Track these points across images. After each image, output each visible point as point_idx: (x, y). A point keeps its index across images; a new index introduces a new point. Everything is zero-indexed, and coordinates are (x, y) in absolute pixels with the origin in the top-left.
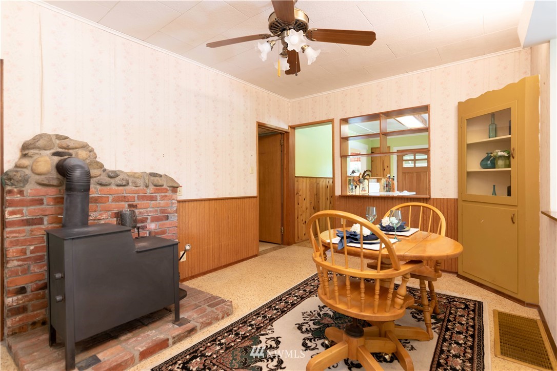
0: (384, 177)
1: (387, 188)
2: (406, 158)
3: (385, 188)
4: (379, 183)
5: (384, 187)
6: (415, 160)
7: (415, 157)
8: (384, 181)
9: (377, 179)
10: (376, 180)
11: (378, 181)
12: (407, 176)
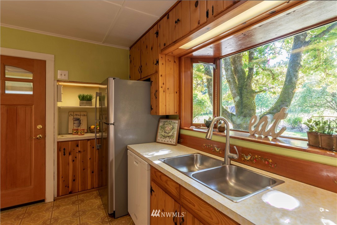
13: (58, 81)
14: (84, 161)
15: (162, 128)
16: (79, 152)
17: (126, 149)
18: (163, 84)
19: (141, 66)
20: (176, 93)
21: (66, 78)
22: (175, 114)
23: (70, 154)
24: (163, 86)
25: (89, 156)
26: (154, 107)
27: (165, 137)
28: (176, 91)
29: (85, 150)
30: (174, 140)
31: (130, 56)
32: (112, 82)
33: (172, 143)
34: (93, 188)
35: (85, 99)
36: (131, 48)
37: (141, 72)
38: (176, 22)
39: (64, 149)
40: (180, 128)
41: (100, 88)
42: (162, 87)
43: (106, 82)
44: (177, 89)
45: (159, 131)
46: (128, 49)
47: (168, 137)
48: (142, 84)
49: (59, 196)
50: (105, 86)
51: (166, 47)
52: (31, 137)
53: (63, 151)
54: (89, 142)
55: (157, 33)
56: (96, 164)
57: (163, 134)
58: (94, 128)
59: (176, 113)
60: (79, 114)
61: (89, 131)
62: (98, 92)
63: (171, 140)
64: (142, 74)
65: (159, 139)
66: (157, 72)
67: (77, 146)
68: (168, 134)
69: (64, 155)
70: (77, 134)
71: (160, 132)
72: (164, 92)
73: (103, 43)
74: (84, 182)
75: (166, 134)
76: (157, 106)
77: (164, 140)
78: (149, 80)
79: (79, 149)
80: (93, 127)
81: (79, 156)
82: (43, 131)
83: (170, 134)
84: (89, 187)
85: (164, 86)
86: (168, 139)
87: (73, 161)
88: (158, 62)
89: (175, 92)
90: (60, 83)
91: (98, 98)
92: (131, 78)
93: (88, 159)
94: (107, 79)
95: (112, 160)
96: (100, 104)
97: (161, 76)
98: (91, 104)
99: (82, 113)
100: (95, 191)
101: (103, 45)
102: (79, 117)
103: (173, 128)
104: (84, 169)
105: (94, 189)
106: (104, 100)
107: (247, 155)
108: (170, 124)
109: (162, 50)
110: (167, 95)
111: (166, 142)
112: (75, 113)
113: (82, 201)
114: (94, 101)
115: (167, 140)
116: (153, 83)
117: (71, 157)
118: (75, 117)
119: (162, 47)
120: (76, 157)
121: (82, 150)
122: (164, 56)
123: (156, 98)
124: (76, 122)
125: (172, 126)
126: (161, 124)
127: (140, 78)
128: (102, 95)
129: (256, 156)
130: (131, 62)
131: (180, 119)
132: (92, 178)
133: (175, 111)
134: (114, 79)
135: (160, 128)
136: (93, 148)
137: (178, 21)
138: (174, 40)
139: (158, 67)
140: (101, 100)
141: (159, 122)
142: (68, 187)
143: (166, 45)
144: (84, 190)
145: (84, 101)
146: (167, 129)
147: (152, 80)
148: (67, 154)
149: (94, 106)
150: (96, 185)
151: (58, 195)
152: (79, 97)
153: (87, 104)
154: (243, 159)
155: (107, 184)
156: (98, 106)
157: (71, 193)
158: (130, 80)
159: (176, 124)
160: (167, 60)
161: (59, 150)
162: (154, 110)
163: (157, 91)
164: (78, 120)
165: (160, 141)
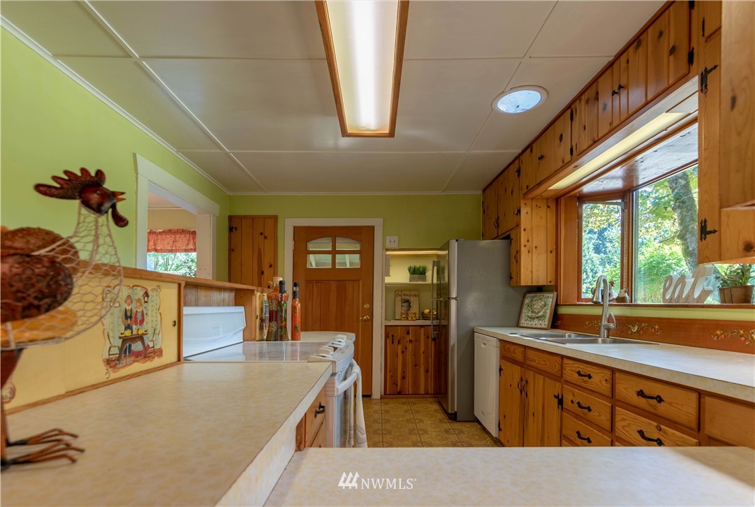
0: (260, 285)
1: (274, 324)
2: (311, 246)
3: (266, 324)
4: (241, 309)
5: (262, 320)
6: (334, 252)
7: (334, 246)
8: (260, 299)
9: (237, 291)
10: (233, 295)
11: (241, 298)
12: (315, 289)
13: (387, 250)
14: (416, 355)
15: (528, 306)
16: (411, 341)
17: (473, 332)
18: (528, 241)
19: (498, 218)
20: (551, 252)
21: (396, 246)
22: (549, 284)
23: (399, 343)
24: (526, 243)
25: (422, 349)
26: (514, 275)
27: (532, 318)
28: (549, 249)
29: (417, 340)
30: (545, 323)
31: (483, 202)
32: (454, 245)
33: (543, 326)
34: (427, 394)
35: (417, 272)
36: (484, 191)
37: (498, 226)
38: (539, 159)
39: (393, 336)
40: (557, 305)
41: (438, 256)
42: (525, 246)
43: (446, 247)
44: (552, 246)
45: (524, 310)
46: (480, 192)
47: (537, 318)
48: (499, 243)
49: (386, 395)
50: (445, 253)
51: (529, 190)
52: (358, 318)
53: (391, 337)
54: (422, 329)
55: (519, 171)
56: (431, 360)
57: (529, 315)
58: (429, 312)
59: (550, 282)
60: (409, 294)
61: (421, 317)
62: (436, 260)
63: (540, 322)
64: (499, 229)
65: (523, 322)
66: (518, 225)
67: (408, 333)
68: (537, 313)
69: (393, 343)
70: (407, 319)
71: (526, 312)
72: (529, 252)
73: (443, 192)
74: (416, 383)
75: (534, 315)
76: (519, 273)
77: (530, 323)
78: (508, 238)
79: (410, 337)
80: (427, 311)
81: (410, 346)
82: (371, 312)
83: (540, 314)
84: (422, 391)
85: (528, 244)
86: (536, 321)
87: (403, 352)
88: (519, 211)
89: (549, 252)
90: (388, 253)
91: (435, 268)
92: (484, 237)
93: (422, 352)
94: (448, 243)
95: (454, 345)
96: (438, 278)
97: (525, 230)
98: (424, 279)
99: (412, 293)
100: (430, 397)
101: (443, 194)
102: (408, 298)
103: (545, 305)
104: (416, 365)
105: (428, 396)
106: (443, 273)
107: (633, 326)
108: (541, 299)
109: (525, 194)
110: (534, 256)
111: (534, 326)
112: (403, 293)
113: (415, 403)
114: (429, 274)
115: (536, 323)
116: (513, 242)
117: (400, 347)
118: (403, 297)
119: (525, 190)
120: (406, 348)
121: (413, 340)
122: (530, 201)
123: (517, 261)
124: (405, 304)
125: (543, 303)
126: (527, 301)
127: (496, 235)
128: (442, 264)
129: (643, 325)
130: (484, 212)
131: (557, 291)
132: (426, 379)
133: (549, 280)
134: (457, 240)
135: (525, 306)
136: (428, 337)
137: (541, 158)
138: (538, 182)
139: (520, 218)
140: (440, 272)
141: (524, 297)
142: (397, 385)
143: (529, 188)
144: (416, 394)
145: (416, 276)
146: (535, 306)
147: (512, 237)
148: (396, 342)
149: (430, 282)
150: (431, 390)
151: (385, 393)
152: (409, 270)
153: (419, 279)
154: (630, 332)
155: (446, 393)
156: (435, 281)
157: (399, 393)
158: (483, 239)
159: (550, 299)
160: (534, 206)
161: (387, 336)
162: (514, 280)
163: (518, 252)
164: (407, 301)
165: (525, 325)
